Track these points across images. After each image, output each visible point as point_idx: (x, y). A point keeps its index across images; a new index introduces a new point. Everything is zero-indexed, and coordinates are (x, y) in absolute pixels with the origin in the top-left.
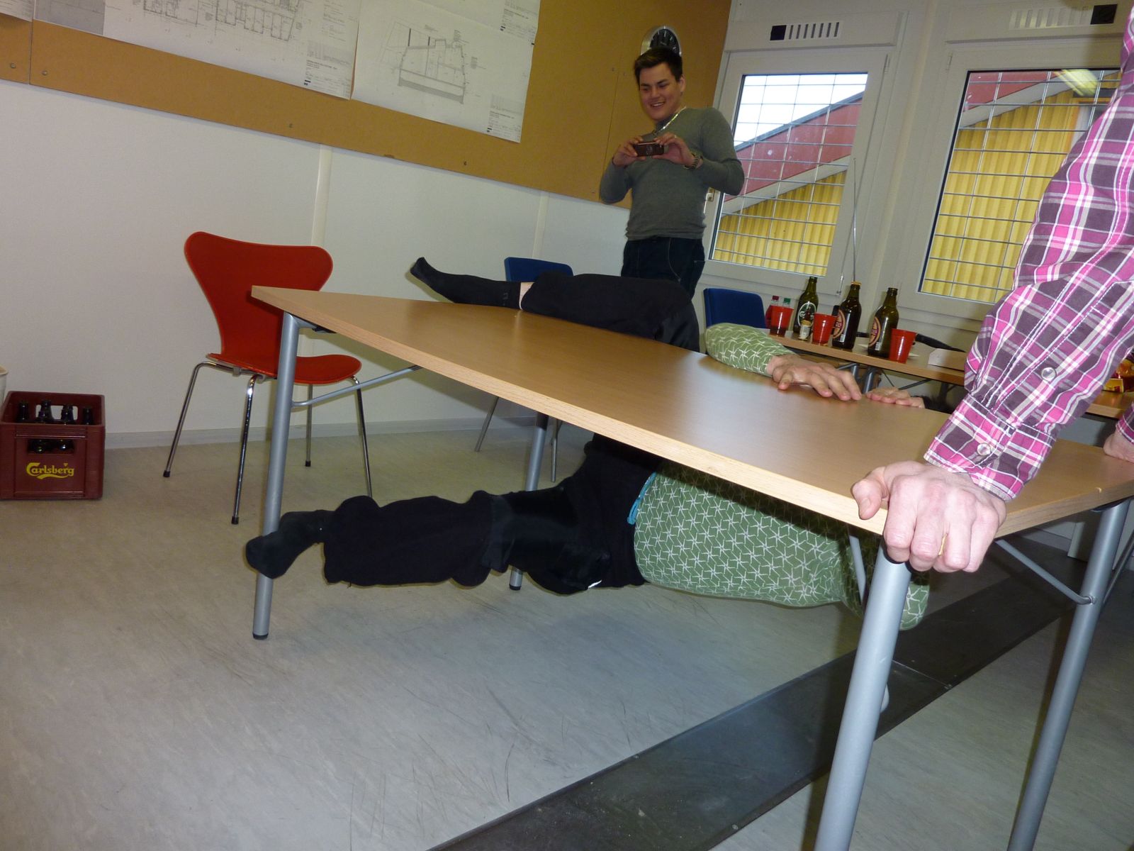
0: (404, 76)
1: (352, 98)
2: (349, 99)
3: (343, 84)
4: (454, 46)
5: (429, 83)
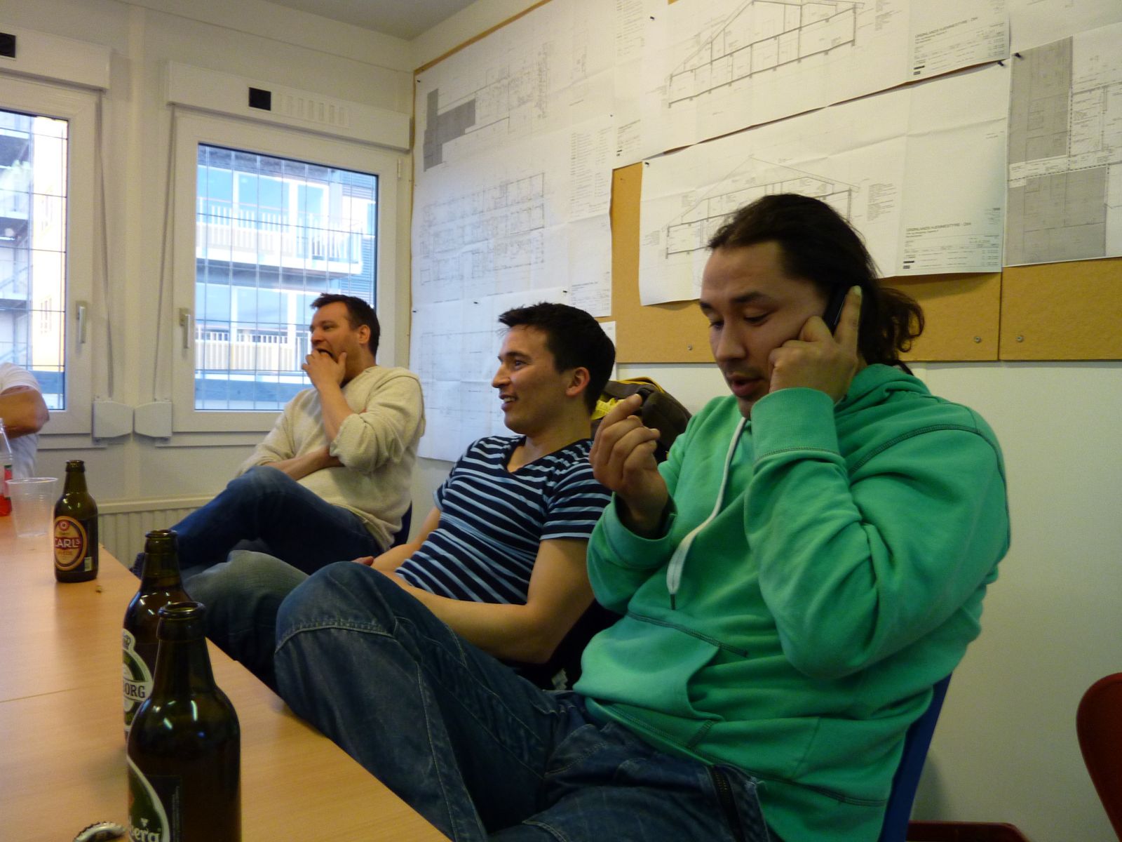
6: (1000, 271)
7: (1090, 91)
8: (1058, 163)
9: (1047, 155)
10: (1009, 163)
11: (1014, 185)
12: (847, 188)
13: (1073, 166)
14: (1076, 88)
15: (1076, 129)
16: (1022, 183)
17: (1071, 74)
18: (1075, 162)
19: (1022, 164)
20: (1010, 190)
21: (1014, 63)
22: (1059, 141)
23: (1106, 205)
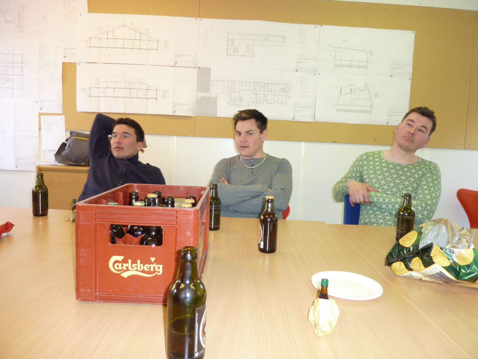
0: (339, 107)
1: (315, 121)
2: (313, 121)
3: (310, 116)
4: (364, 90)
5: (352, 108)
6: (194, 116)
7: (214, 80)
8: (207, 95)
9: (205, 92)
10: (197, 92)
11: (198, 97)
12: (156, 89)
13: (210, 96)
14: (211, 79)
15: (211, 88)
16: (200, 97)
17: (210, 76)
18: (211, 95)
19: (200, 93)
20: (197, 98)
21: (198, 69)
22: (207, 90)
23: (217, 106)
